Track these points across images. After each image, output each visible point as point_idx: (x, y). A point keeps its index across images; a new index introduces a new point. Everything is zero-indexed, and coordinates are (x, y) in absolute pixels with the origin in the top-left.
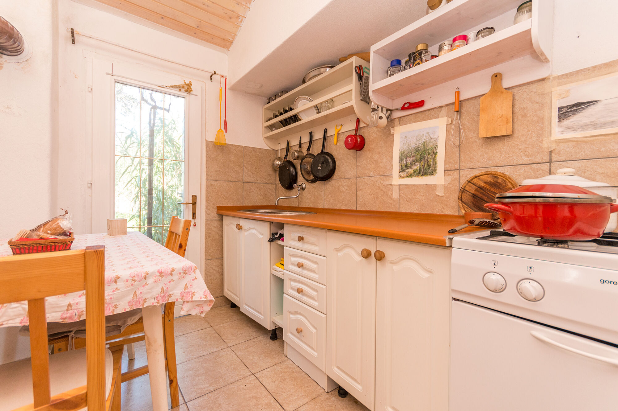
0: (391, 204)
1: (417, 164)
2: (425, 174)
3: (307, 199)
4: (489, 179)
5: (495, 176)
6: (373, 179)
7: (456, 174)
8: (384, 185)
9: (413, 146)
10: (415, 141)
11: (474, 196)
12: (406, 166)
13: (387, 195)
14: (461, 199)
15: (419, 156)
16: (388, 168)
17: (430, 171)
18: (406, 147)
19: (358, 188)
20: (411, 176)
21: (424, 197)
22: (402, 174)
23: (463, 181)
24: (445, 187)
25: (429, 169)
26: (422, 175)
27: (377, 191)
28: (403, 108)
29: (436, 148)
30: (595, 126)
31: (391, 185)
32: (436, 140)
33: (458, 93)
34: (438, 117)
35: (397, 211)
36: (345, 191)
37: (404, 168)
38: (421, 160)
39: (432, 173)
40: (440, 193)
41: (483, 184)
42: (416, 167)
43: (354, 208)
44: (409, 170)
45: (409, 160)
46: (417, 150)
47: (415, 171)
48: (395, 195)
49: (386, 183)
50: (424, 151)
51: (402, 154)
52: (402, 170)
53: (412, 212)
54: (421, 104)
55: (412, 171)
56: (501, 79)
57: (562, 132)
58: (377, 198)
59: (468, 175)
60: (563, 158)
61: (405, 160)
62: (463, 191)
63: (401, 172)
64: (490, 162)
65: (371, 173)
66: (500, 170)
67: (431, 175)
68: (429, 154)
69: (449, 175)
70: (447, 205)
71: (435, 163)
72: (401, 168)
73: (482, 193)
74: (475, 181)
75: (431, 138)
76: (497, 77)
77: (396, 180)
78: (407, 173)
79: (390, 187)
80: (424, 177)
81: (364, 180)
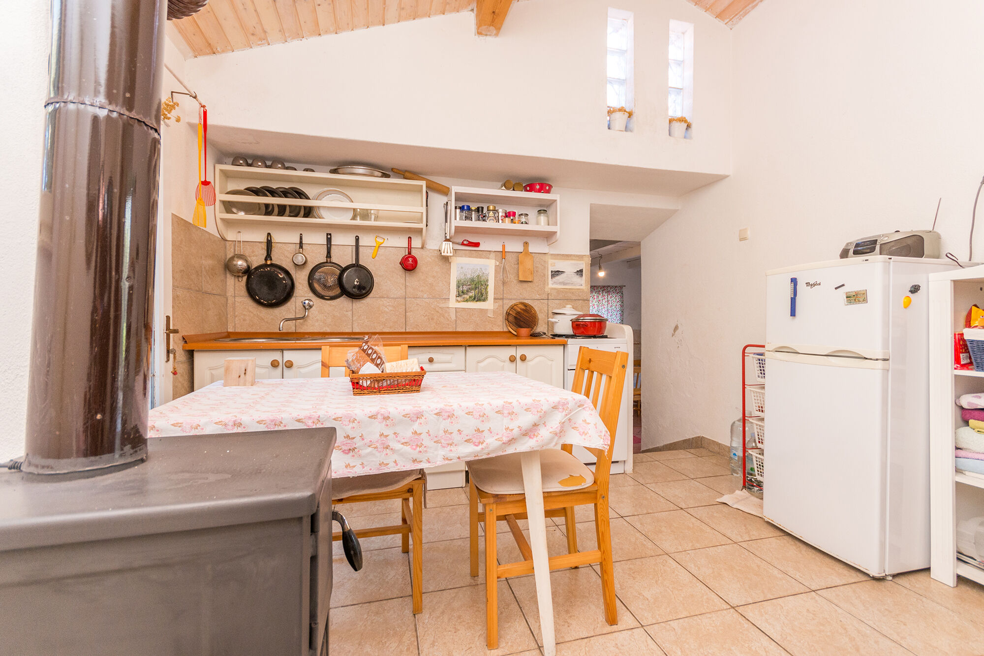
0: (448, 324)
1: (472, 291)
2: (479, 300)
3: (317, 320)
4: (523, 307)
5: (525, 305)
6: (427, 300)
7: (501, 302)
8: (440, 308)
9: (469, 276)
10: (470, 273)
11: (515, 318)
12: (463, 292)
13: (443, 316)
14: (507, 319)
15: (474, 286)
16: (445, 292)
17: (483, 298)
18: (462, 277)
19: (407, 309)
20: (467, 301)
21: (478, 319)
22: (459, 299)
23: (506, 307)
24: (494, 312)
25: (482, 296)
26: (477, 301)
27: (432, 312)
28: (463, 244)
29: (487, 281)
30: (564, 284)
31: (448, 308)
32: (488, 275)
33: (504, 246)
34: (488, 258)
35: (454, 330)
36: (388, 311)
37: (461, 294)
38: (476, 289)
39: (484, 300)
40: (490, 315)
41: (520, 310)
42: (472, 294)
43: (403, 330)
44: (465, 296)
45: (465, 288)
46: (472, 280)
47: (470, 297)
48: (453, 317)
49: (442, 305)
50: (478, 282)
51: (459, 282)
52: (459, 295)
53: (468, 330)
54: (477, 245)
55: (468, 297)
56: (528, 246)
57: (552, 284)
58: (432, 319)
59: (508, 304)
60: (553, 298)
61: (461, 287)
62: (508, 314)
63: (458, 297)
64: (521, 296)
65: (425, 295)
66: (526, 301)
67: (484, 301)
68: (482, 285)
69: (497, 302)
70: (495, 324)
71: (487, 293)
72: (458, 293)
73: (519, 316)
74: (515, 307)
75: (483, 273)
76: (526, 244)
77: (453, 303)
78: (464, 298)
79: (447, 309)
80: (478, 303)
81: (415, 301)
